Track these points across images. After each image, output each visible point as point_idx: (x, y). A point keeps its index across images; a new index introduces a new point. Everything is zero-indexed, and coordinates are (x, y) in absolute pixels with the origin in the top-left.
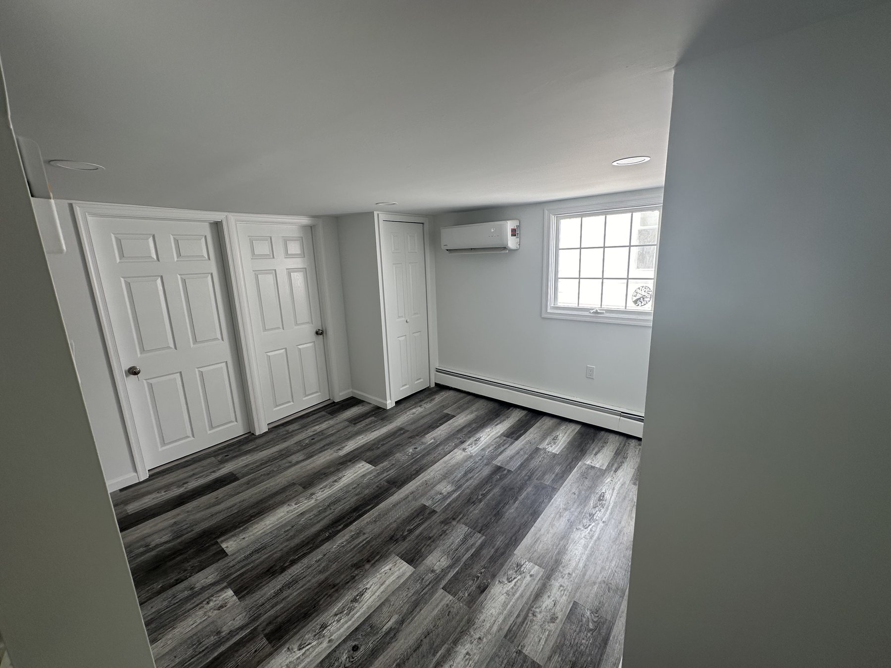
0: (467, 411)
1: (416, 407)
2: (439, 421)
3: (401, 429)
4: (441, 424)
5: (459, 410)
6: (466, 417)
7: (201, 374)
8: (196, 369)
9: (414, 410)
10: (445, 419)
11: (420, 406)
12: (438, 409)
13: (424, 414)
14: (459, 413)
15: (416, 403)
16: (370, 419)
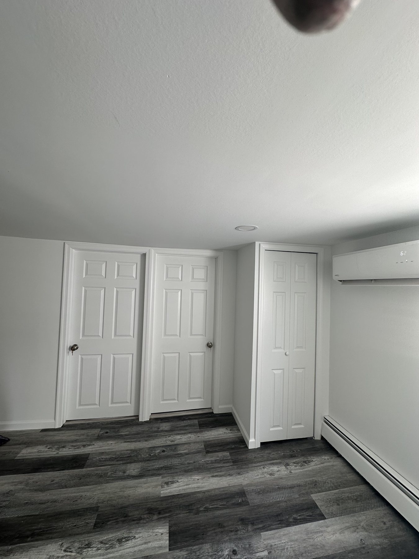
0: (348, 520)
1: (280, 463)
2: (297, 511)
3: (242, 493)
4: (297, 522)
5: (335, 508)
6: (342, 531)
7: (114, 358)
8: (112, 355)
9: (275, 468)
10: (306, 514)
11: (287, 465)
12: (305, 485)
13: (284, 483)
14: (333, 515)
15: (284, 457)
16: (220, 454)
